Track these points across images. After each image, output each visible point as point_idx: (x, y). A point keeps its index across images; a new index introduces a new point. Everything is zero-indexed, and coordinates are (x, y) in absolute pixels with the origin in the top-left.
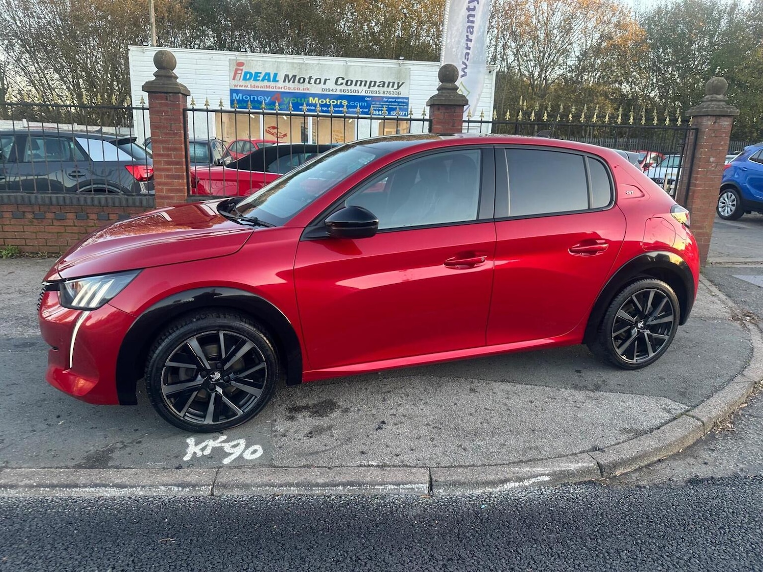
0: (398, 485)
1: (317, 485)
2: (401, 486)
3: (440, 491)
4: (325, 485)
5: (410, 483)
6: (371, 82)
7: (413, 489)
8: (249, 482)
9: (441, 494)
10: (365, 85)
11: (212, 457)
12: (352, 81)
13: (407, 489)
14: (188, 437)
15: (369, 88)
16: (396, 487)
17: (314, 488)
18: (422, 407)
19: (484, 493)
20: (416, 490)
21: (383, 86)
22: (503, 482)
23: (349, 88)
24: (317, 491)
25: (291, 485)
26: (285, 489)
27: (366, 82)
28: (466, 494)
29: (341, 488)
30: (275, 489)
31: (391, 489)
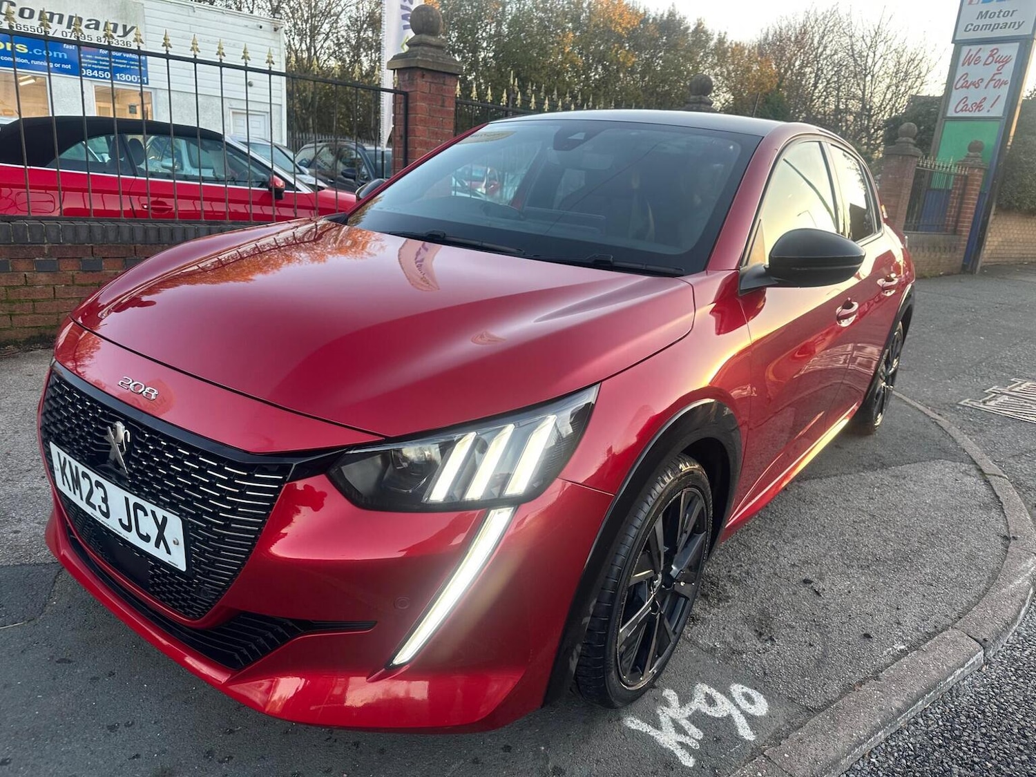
0: (962, 666)
1: (900, 712)
2: (966, 666)
3: (991, 652)
4: (908, 706)
5: (971, 656)
6: (71, 18)
7: (974, 662)
8: (833, 754)
9: (992, 656)
10: (60, 22)
11: (718, 740)
12: (32, 13)
13: (970, 665)
14: (619, 719)
15: (69, 27)
16: (962, 669)
17: (898, 719)
18: (798, 541)
19: (1013, 635)
20: (976, 662)
21: (97, 28)
22: (1019, 612)
23: (28, 23)
24: (901, 722)
25: (878, 729)
26: (872, 739)
27: (61, 17)
28: (1005, 644)
29: (920, 703)
30: (864, 746)
31: (959, 675)
